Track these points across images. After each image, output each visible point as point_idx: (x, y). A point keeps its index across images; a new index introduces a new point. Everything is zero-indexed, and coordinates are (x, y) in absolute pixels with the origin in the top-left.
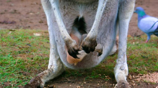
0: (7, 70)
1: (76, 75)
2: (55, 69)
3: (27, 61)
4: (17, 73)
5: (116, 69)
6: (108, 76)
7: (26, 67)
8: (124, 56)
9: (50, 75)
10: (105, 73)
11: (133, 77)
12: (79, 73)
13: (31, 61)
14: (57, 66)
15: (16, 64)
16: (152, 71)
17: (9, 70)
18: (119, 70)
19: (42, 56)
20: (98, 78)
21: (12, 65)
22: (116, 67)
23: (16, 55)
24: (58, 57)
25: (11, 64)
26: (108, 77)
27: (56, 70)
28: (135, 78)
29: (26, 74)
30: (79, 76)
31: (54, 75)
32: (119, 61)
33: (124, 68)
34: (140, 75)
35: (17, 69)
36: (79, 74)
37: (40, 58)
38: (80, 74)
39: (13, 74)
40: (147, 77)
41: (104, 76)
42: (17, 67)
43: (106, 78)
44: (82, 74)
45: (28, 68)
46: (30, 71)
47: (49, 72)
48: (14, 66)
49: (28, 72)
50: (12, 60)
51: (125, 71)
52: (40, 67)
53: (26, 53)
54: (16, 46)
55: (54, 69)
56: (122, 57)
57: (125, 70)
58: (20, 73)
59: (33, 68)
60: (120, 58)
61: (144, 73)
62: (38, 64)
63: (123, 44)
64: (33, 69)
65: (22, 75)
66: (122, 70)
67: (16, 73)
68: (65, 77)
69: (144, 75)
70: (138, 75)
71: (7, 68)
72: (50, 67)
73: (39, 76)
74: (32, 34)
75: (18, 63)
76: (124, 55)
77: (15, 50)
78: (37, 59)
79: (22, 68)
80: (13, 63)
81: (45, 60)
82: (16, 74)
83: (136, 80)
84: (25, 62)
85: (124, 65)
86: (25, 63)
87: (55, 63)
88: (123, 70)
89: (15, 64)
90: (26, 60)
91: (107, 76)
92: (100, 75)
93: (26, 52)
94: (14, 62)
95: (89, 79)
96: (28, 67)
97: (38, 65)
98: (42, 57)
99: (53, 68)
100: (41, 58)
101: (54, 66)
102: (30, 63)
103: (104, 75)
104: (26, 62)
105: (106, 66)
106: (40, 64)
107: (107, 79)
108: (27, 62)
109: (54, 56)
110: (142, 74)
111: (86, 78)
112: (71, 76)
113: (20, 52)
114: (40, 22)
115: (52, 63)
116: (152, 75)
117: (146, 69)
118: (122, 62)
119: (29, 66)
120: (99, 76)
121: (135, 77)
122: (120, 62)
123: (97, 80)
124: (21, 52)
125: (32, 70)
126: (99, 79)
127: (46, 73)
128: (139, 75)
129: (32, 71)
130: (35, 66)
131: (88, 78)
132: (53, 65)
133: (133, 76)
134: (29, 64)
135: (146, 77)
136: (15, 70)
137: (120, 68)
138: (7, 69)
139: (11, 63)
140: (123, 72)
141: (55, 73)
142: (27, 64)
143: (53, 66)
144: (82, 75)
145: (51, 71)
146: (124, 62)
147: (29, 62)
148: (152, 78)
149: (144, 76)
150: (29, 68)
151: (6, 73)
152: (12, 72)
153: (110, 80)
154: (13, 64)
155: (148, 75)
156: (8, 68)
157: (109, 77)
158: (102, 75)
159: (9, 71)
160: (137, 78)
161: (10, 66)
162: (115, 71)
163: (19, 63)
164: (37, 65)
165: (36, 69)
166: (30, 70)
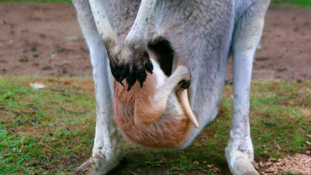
0: (7, 160)
1: (148, 164)
2: (108, 154)
3: (42, 140)
4: (30, 166)
5: (231, 151)
6: (212, 164)
7: (45, 153)
8: (245, 124)
9: (101, 166)
10: (205, 159)
11: (259, 164)
12: (155, 161)
13: (50, 141)
14: (111, 148)
15: (22, 146)
16: (292, 151)
17: (10, 159)
18: (237, 151)
19: (68, 129)
20: (194, 170)
21: (14, 149)
22: (231, 146)
23: (14, 130)
24: (113, 130)
25: (11, 148)
26: (212, 168)
27: (110, 156)
28: (264, 167)
29: (46, 166)
30: (155, 167)
31: (107, 166)
32: (235, 133)
33: (247, 147)
34: (272, 161)
35: (27, 158)
36: (155, 163)
37: (67, 133)
38: (157, 162)
39: (21, 166)
40: (286, 164)
41: (205, 164)
42: (26, 152)
43: (210, 168)
44: (161, 162)
45: (48, 154)
46: (53, 161)
47: (99, 161)
48: (18, 151)
49: (48, 162)
50: (11, 139)
51: (249, 153)
52: (71, 152)
53: (33, 123)
54: (7, 111)
55: (106, 155)
56: (242, 125)
57: (249, 151)
58: (34, 165)
59: (58, 153)
60: (238, 127)
61: (279, 157)
62: (67, 145)
63: (242, 100)
64: (58, 155)
65: (41, 169)
66: (242, 151)
67: (27, 165)
68: (127, 170)
69: (280, 160)
70: (268, 161)
71: (6, 155)
72: (99, 150)
73: (83, 170)
74: (26, 85)
75: (24, 145)
76: (245, 122)
77: (9, 119)
78: (62, 135)
79: (36, 154)
80: (14, 145)
81: (78, 137)
82: (28, 168)
83: (267, 171)
84: (39, 142)
85: (246, 142)
86: (39, 144)
87: (107, 141)
88: (245, 151)
89: (19, 147)
90: (39, 137)
91: (210, 164)
92: (198, 163)
93: (33, 121)
94: (17, 142)
95: (176, 172)
96: (47, 152)
97: (67, 148)
98: (69, 131)
99: (104, 153)
100: (69, 133)
101: (106, 148)
102: (49, 144)
103: (205, 162)
104: (41, 143)
105: (202, 145)
106: (70, 146)
107: (212, 171)
108: (43, 142)
109: (106, 127)
110: (276, 159)
111: (170, 170)
112: (140, 167)
113: (19, 121)
114: (22, 61)
115: (103, 143)
116: (295, 160)
117: (280, 148)
118: (243, 135)
119: (49, 150)
120: (196, 166)
121: (264, 164)
122: (237, 136)
123: (192, 173)
124: (21, 121)
125: (57, 159)
126: (197, 172)
127: (94, 163)
128: (270, 160)
129: (58, 161)
130: (60, 150)
131: (176, 170)
132: (104, 146)
133: (261, 163)
134: (48, 146)
135: (284, 165)
136: (23, 159)
137: (237, 147)
138: (6, 157)
139: (11, 146)
140: (245, 156)
141: (109, 162)
142: (43, 147)
143: (104, 148)
144: (161, 164)
145: (103, 158)
146: (245, 136)
147: (47, 142)
148: (297, 166)
149: (279, 162)
150: (50, 155)
151: (8, 166)
152: (18, 163)
153: (218, 172)
154: (15, 147)
155: (288, 161)
156: (8, 155)
157: (216, 167)
158: (200, 163)
159: (11, 161)
160: (269, 166)
161: (10, 151)
162: (229, 154)
163: (28, 144)
164: (65, 148)
165: (64, 156)
166: (52, 157)
